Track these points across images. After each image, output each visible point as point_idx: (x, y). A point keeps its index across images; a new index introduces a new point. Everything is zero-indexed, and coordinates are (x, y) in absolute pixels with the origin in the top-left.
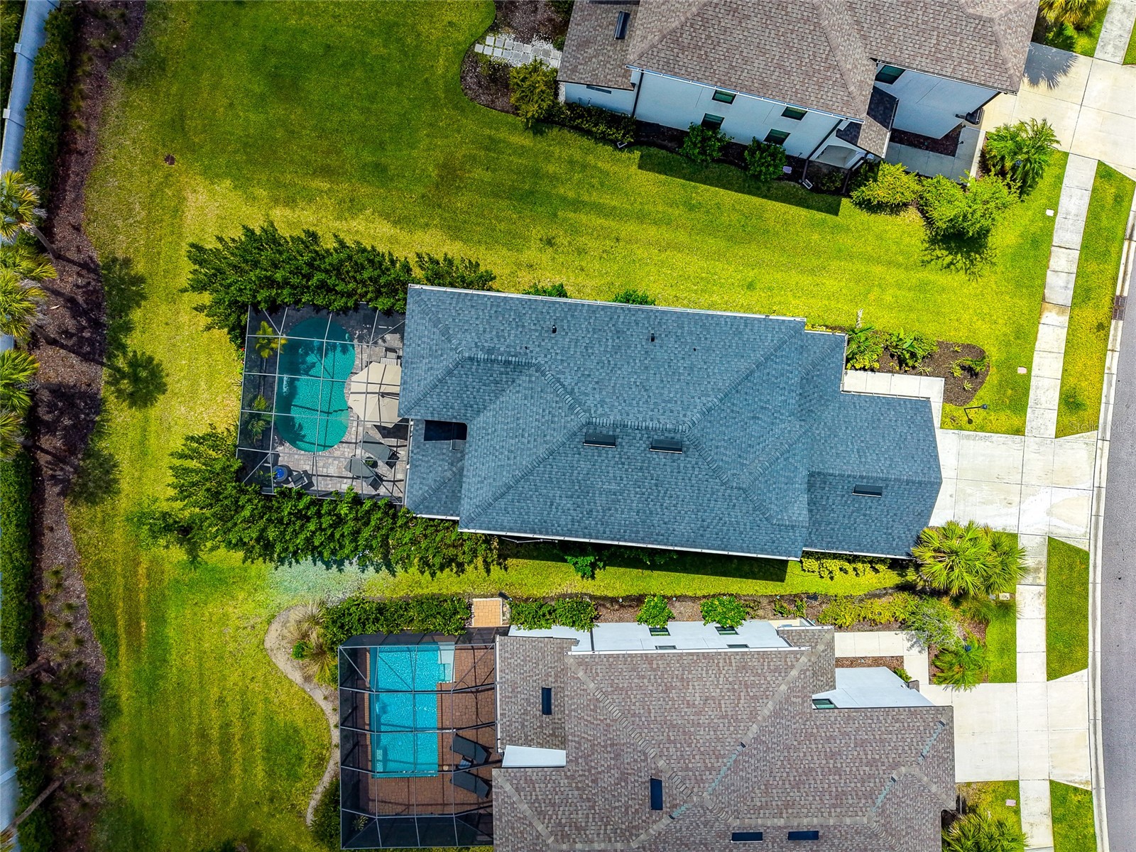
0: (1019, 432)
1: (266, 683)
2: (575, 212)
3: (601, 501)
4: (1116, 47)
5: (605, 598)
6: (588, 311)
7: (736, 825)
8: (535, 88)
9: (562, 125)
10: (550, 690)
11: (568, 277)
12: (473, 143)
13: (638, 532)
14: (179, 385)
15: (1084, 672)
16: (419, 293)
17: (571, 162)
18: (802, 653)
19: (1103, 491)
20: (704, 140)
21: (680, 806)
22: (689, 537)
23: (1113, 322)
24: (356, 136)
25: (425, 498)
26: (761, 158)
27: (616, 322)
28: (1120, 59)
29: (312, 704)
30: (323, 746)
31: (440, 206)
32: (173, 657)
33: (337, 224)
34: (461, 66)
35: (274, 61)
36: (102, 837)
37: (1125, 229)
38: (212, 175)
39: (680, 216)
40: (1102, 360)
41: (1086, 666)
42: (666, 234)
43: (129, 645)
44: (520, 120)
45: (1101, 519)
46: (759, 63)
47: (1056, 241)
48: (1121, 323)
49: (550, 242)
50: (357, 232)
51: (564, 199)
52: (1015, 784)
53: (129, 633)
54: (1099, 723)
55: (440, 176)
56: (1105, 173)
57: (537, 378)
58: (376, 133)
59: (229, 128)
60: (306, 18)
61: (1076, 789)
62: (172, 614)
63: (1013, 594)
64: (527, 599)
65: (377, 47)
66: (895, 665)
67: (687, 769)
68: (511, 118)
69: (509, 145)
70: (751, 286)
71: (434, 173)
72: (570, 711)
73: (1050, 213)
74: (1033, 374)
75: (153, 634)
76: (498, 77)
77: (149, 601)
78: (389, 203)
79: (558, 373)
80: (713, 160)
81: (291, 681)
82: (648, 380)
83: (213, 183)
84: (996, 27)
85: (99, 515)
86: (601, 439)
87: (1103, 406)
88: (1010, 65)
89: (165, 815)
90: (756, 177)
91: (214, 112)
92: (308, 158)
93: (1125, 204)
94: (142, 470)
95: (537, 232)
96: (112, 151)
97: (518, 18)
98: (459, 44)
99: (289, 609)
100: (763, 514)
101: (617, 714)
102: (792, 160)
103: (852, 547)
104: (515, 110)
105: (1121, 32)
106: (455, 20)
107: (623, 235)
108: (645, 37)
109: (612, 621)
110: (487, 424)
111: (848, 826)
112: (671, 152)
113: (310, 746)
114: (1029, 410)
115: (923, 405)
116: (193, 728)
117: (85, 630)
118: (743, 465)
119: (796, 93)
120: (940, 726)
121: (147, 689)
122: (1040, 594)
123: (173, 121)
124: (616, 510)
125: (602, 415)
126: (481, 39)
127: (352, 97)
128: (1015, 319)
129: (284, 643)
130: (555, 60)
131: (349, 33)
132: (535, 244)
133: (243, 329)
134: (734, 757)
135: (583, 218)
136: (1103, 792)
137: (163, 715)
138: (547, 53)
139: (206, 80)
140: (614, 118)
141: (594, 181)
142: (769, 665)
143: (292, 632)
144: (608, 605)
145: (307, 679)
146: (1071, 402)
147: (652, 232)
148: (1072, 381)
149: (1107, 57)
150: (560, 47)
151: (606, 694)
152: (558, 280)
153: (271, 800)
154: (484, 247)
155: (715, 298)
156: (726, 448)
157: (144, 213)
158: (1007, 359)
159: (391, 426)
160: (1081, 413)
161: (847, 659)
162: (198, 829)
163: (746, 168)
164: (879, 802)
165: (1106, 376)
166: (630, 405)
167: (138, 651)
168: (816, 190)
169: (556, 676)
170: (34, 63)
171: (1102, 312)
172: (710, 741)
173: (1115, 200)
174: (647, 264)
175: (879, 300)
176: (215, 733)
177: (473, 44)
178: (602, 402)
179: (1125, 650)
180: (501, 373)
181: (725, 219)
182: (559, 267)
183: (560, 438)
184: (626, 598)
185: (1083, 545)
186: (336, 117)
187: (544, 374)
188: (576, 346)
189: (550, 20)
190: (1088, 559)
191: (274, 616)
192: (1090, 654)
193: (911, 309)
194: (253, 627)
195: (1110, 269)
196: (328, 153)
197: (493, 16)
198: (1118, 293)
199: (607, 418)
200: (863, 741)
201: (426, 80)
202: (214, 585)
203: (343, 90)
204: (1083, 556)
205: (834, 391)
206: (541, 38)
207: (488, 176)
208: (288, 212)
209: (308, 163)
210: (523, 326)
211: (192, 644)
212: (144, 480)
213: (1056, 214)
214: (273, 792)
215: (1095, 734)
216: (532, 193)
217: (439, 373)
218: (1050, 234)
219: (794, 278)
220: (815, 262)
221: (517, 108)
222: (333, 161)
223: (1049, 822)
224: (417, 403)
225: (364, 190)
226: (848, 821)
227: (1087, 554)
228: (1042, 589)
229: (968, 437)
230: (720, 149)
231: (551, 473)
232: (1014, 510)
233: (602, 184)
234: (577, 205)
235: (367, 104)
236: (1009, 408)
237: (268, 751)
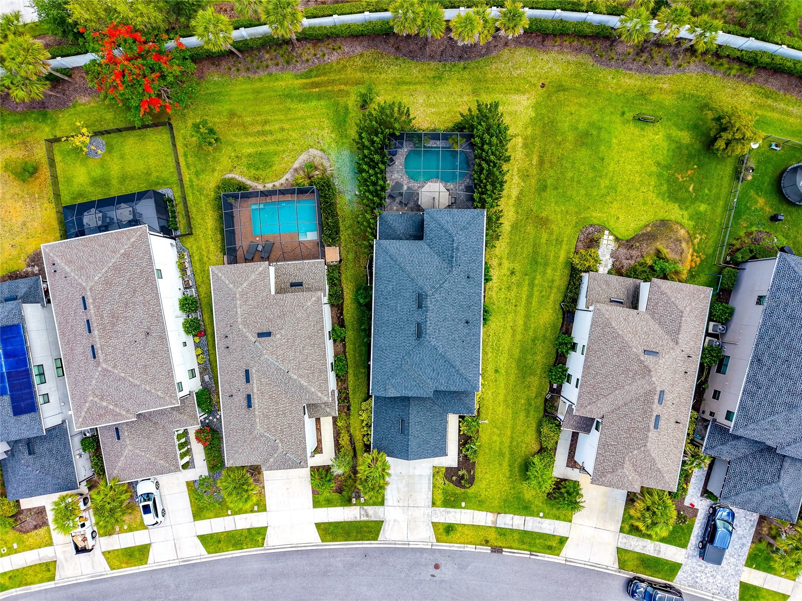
0: (434, 504)
1: (293, 150)
2: (529, 284)
3: (392, 303)
4: (625, 543)
5: (342, 310)
6: (478, 292)
7: (253, 371)
8: (587, 261)
9: (571, 276)
10: (302, 285)
11: (496, 283)
12: (560, 233)
13: (378, 321)
14: (433, 98)
15: (320, 541)
16: (483, 214)
17: (553, 281)
18: (328, 398)
19: (407, 546)
20: (566, 344)
21: (261, 346)
22: (378, 344)
23: (490, 548)
24: (560, 176)
25: (386, 222)
26: (559, 372)
27: (474, 306)
28: (620, 546)
29: (284, 173)
30: (264, 180)
31: (527, 218)
32: (302, 105)
33: (516, 169)
34: (598, 225)
35: (595, 133)
36: (216, 79)
37: (535, 552)
38: (537, 106)
39: (529, 335)
40: (471, 543)
41: (323, 541)
42: (520, 328)
43: (307, 84)
44: (572, 255)
45: (393, 546)
46: (598, 364)
47: (528, 518)
48: (490, 552)
49: (513, 273)
50: (512, 179)
51: (534, 278)
52: (265, 510)
53: (312, 83)
54: (296, 549)
55: (542, 218)
56: (563, 541)
57: (446, 271)
58: (562, 185)
59: (560, 114)
60: (617, 147)
61: (264, 539)
62: (322, 103)
63: (355, 505)
64: (339, 273)
65: (604, 183)
66: (318, 450)
67: (277, 348)
68: (573, 250)
69: (559, 250)
70: (496, 371)
71: (544, 215)
72: (296, 295)
73: (541, 514)
74: (462, 510)
75: (312, 95)
76: (592, 242)
77: (328, 91)
78: (527, 194)
79: (449, 280)
80: (557, 350)
81: (294, 163)
82: (448, 321)
83: (532, 107)
84: (620, 471)
85: (368, 65)
86: (420, 301)
87: (448, 544)
88: (604, 479)
89: (227, 107)
90: (550, 371)
91: (568, 106)
92: (548, 153)
93: (548, 551)
94: (391, 84)
95: (517, 267)
96: (545, 57)
97: (623, 251)
98: (608, 223)
99: (328, 159)
100: (391, 376)
101: (298, 316)
102: (560, 387)
103: (376, 422)
104: (576, 252)
105: (633, 546)
106: (620, 220)
107: (519, 308)
108: (607, 311)
109: (332, 314)
110: (424, 250)
111: (255, 420)
112: (560, 329)
113: (264, 173)
114: (444, 509)
115: (443, 452)
116: (269, 117)
117: (313, 63)
118: (412, 366)
119: (586, 382)
120: (299, 462)
121: (286, 93)
122: (356, 518)
123: (562, 86)
124: (388, 310)
125: (431, 301)
126: (611, 233)
127: (579, 172)
128: (488, 500)
129: (312, 158)
130: (603, 270)
131: (611, 169)
132: (511, 266)
133: (462, 131)
134: (283, 368)
135: (525, 288)
136: (264, 552)
137: (274, 102)
138: (606, 266)
139: (583, 100)
140: (575, 301)
141: (544, 293)
142: (322, 383)
143: (317, 161)
144: (339, 311)
145: (296, 170)
146: (449, 529)
147: (521, 322)
148: (460, 529)
149: (620, 540)
150: (609, 273)
151: (306, 310)
152: (495, 278)
153: (237, 157)
154: (509, 241)
155: (490, 354)
156: (419, 357)
157: (515, 75)
158: (468, 497)
159: (419, 203)
160: (444, 534)
161: (320, 427)
162: (221, 123)
163: (554, 365)
164: (266, 434)
165: (463, 545)
166: (437, 314)
167: (304, 88)
168: (546, 400)
169: (309, 288)
170: (584, 22)
171: (494, 542)
172: (289, 357)
173: (549, 546)
174: (504, 321)
175: (493, 433)
176: (267, 128)
177: (608, 230)
178: (437, 301)
179: (332, 560)
180: (448, 255)
181: (529, 357)
182: (501, 278)
183: (420, 283)
184: (343, 320)
185: (381, 537)
186: (569, 165)
187: (448, 274)
188: (462, 288)
189: (623, 267)
190: (374, 540)
191: (324, 152)
192: (328, 543)
193: (490, 449)
194: (319, 142)
195: (515, 545)
196: (551, 163)
197: (623, 238)
198: (504, 549)
199: (429, 303)
200: (291, 427)
201: (589, 208)
202: (337, 122)
203: (582, 168)
204: (375, 538)
205: (448, 410)
206: (614, 262)
207: (543, 241)
208: (520, 145)
209: (545, 153)
210: (470, 263)
211: (309, 114)
212: (386, 85)
213: (541, 517)
214: (241, 158)
215: (291, 547)
216: (536, 263)
217: (446, 226)
218: (531, 515)
219: (502, 392)
220: (510, 402)
221: (577, 253)
222: (547, 165)
223: (248, 527)
224: (431, 217)
225: (533, 181)
226: (258, 420)
227: (376, 540)
228: (358, 519)
229: (429, 480)
230: (562, 352)
231: (404, 280)
232: (396, 504)
233: (542, 296)
234: (532, 285)
235: (576, 180)
236: (445, 499)
237: (260, 153)
